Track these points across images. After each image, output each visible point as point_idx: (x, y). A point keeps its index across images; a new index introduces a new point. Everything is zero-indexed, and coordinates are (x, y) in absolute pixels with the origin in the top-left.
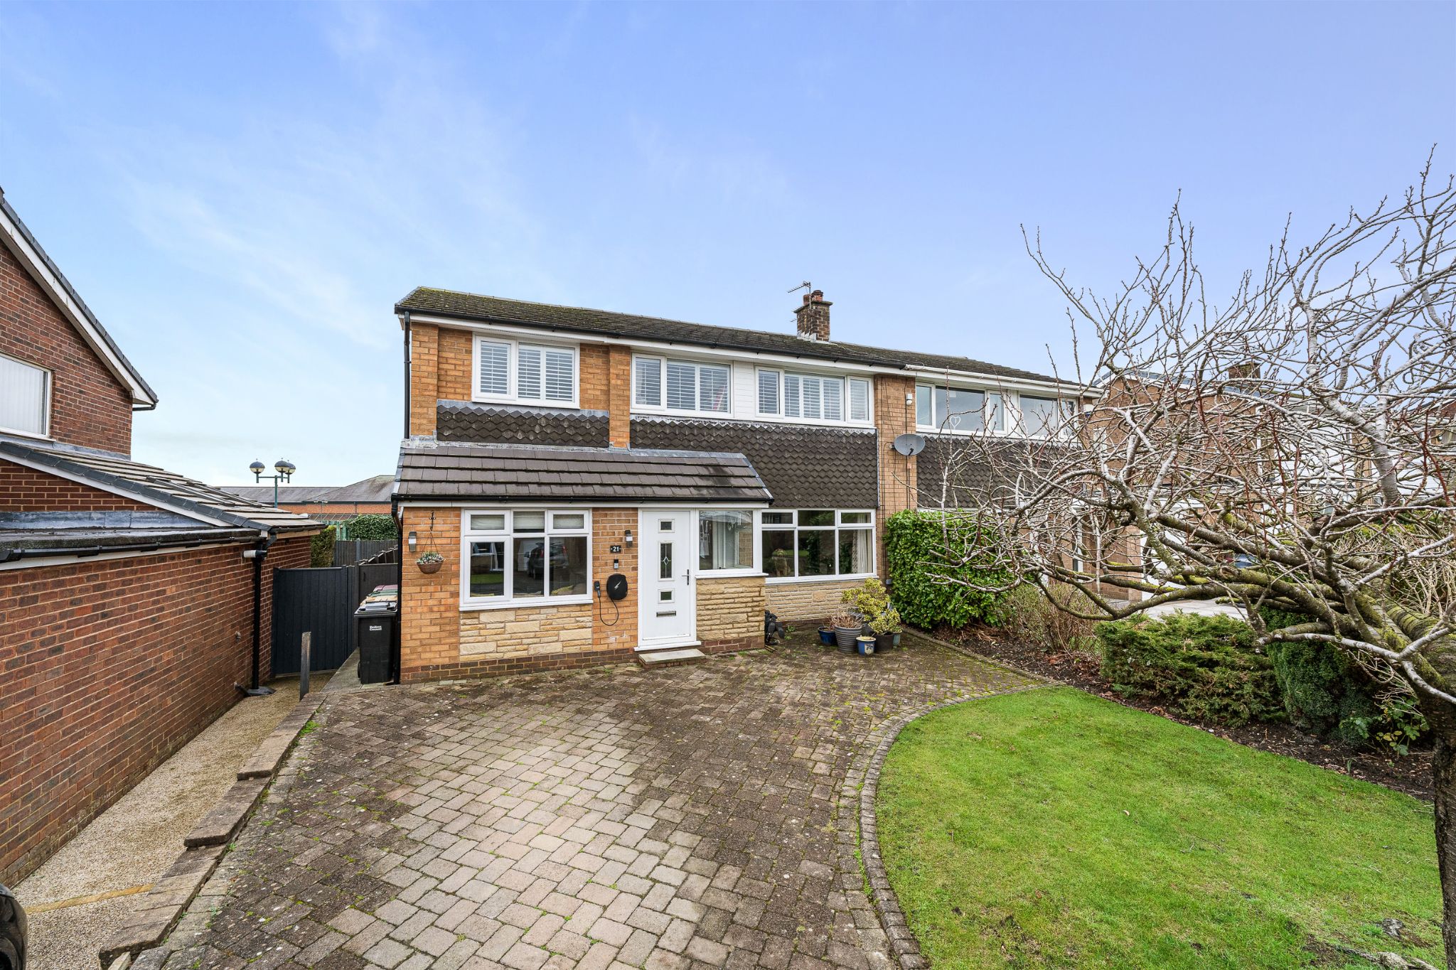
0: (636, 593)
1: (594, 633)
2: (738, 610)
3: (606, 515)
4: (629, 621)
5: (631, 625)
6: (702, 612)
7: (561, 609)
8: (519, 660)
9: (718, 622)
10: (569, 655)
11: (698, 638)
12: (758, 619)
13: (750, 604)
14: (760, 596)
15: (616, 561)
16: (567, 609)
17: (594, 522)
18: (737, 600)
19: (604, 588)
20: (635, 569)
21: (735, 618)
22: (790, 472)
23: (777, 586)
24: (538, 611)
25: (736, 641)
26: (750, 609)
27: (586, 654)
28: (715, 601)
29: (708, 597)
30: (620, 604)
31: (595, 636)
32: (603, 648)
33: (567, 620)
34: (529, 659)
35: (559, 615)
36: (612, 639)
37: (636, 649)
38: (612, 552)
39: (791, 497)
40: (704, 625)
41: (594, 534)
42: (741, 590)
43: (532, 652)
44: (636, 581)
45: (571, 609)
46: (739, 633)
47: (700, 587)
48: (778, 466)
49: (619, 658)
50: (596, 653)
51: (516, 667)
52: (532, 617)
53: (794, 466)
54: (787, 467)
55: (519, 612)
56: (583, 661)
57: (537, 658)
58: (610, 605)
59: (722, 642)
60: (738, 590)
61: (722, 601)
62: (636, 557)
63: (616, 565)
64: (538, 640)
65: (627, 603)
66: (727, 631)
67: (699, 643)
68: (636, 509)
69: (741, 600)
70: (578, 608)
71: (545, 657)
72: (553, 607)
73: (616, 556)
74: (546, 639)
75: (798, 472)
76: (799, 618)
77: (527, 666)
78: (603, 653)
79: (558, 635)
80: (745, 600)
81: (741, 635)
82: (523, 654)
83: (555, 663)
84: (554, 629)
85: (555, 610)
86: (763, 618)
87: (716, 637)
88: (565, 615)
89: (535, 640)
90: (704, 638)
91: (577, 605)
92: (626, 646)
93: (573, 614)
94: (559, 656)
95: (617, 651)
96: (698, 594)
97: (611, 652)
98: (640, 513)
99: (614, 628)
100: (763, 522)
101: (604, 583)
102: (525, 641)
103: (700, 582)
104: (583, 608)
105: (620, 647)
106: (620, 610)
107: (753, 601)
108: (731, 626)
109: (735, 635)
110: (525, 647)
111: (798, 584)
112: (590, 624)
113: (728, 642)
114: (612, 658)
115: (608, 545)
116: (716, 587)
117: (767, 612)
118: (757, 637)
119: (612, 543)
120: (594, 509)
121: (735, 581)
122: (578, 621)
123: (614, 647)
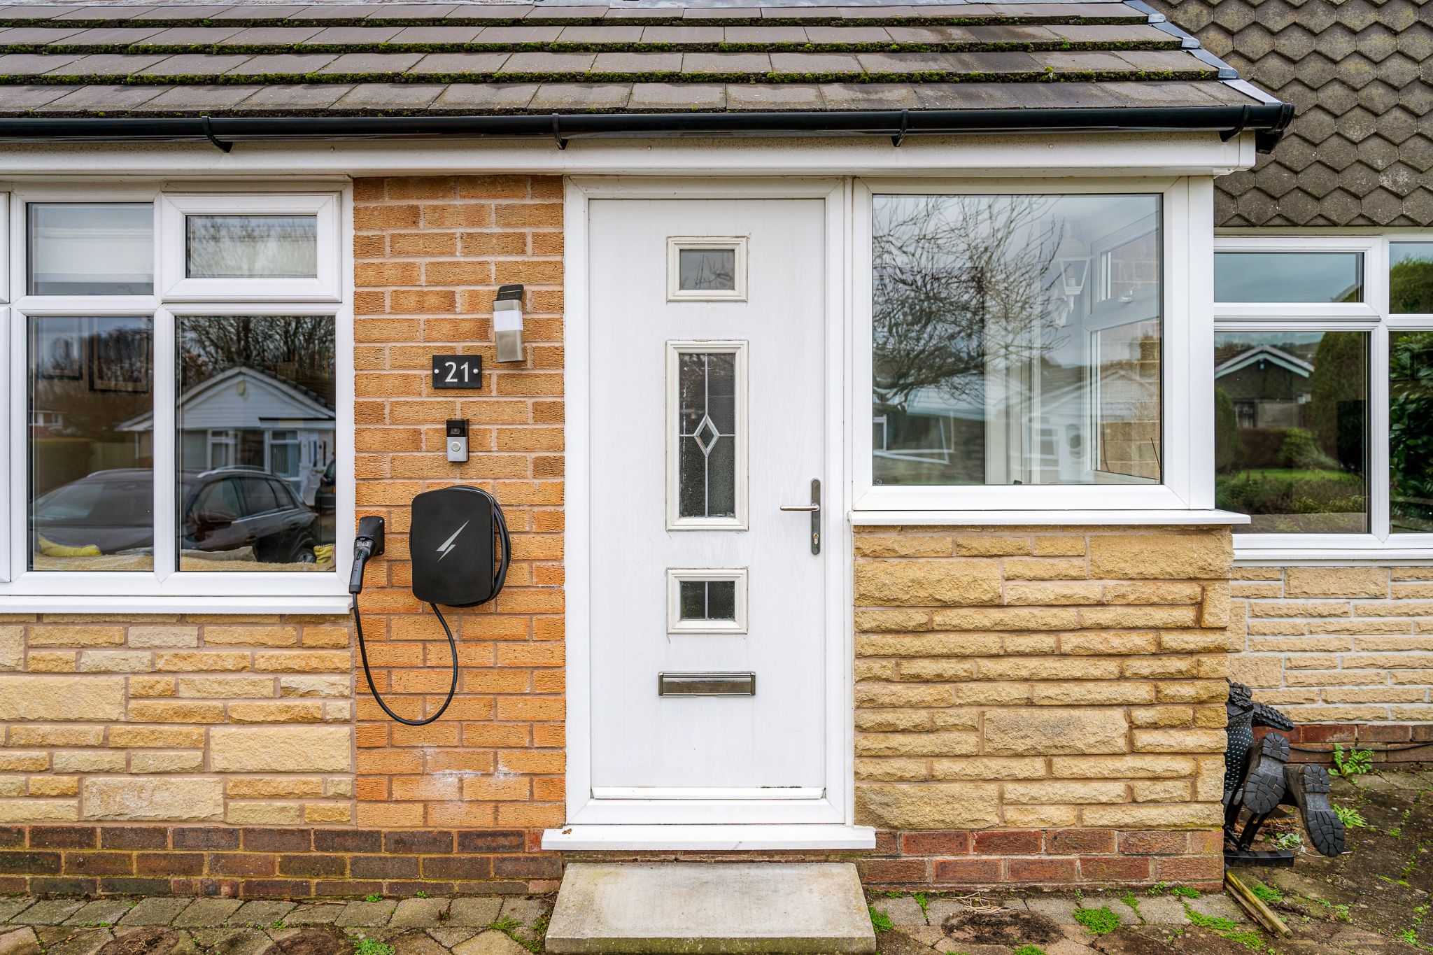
0: (554, 580)
1: (362, 747)
2: (1076, 692)
3: (413, 216)
4: (525, 708)
5: (531, 724)
6: (882, 692)
7: (212, 633)
8: (41, 834)
9: (969, 742)
10: (253, 835)
11: (864, 813)
12: (1191, 740)
13: (1144, 666)
14: (1199, 625)
15: (458, 428)
16: (239, 632)
17: (364, 247)
18: (1070, 642)
19: (398, 547)
20: (552, 467)
21: (1059, 728)
22: (1354, 68)
23: (1286, 569)
24: (115, 633)
25: (1061, 840)
26: (1143, 692)
27: (327, 839)
28: (953, 642)
29: (919, 617)
30: (468, 624)
31: (368, 762)
32: (402, 819)
33: (239, 682)
34: (83, 836)
35: (209, 656)
36: (443, 784)
37: (552, 839)
38: (438, 383)
39: (1359, 179)
40: (894, 754)
41: (364, 303)
42: (1093, 590)
43: (94, 808)
44: (554, 525)
45: (259, 633)
46: (1080, 805)
47: (873, 568)
48: (1295, 44)
49: (478, 870)
50: (370, 839)
51: (31, 862)
52: (92, 658)
53: (1377, 43)
54: (1339, 45)
55: (40, 633)
56: (311, 867)
57: (115, 836)
58: (427, 626)
59: (987, 841)
60: (1079, 590)
61: (991, 642)
62: (554, 413)
63: (456, 448)
64: (118, 758)
65: (515, 626)
66: (1013, 790)
67: (865, 837)
68: (552, 183)
69: (1095, 641)
70: (290, 632)
71: (153, 834)
72: (183, 619)
73: (458, 405)
74: (151, 760)
75: (1398, 70)
76: (1389, 714)
77: (79, 865)
78: (402, 842)
79: (205, 745)
80: (1117, 642)
81: (1094, 818)
82: (62, 812)
83: (192, 867)
84: (184, 716)
85: (188, 634)
86: (1220, 739)
87: (958, 815)
88: (230, 657)
89: (107, 758)
90: (895, 816)
91: (284, 619)
92: (510, 819)
93: (265, 658)
94: (208, 835)
95: (469, 838)
96: (862, 599)
97: (439, 840)
98: (574, 204)
99: (446, 732)
100: (1218, 298)
101: (399, 523)
102: (63, 758)
103: (872, 542)
104: (311, 635)
105: (482, 820)
106: (469, 654)
107: (1162, 652)
108: (1038, 767)
109: (1061, 816)
110: (67, 782)
111: (1388, 565)
112: (342, 708)
113: (1022, 841)
114: (444, 868)
115: (424, 348)
116: (959, 568)
117: (1238, 699)
118: (1178, 829)
119: (441, 346)
120: (366, 185)
121: (1065, 543)
122: (287, 692)
123: (453, 817)
